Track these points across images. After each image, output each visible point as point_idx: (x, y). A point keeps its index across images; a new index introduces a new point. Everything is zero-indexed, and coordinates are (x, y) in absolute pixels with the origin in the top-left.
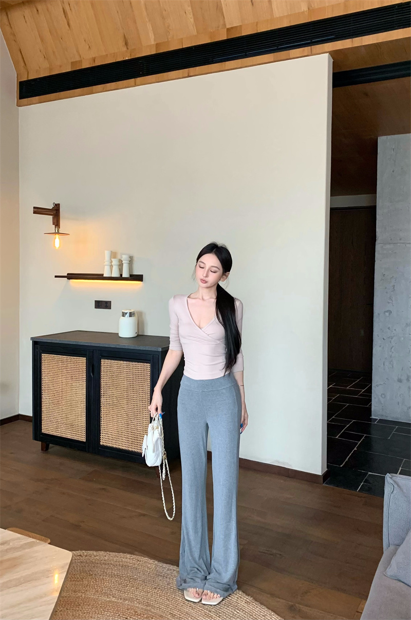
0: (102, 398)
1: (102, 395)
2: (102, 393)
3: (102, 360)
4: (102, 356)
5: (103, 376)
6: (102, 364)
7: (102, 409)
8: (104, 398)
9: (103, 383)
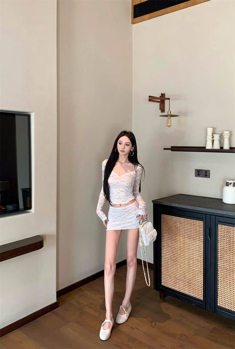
0: (219, 262)
1: (219, 258)
2: (219, 256)
3: (219, 225)
4: (218, 221)
5: (219, 240)
6: (219, 229)
7: (219, 273)
8: (221, 262)
9: (220, 247)
